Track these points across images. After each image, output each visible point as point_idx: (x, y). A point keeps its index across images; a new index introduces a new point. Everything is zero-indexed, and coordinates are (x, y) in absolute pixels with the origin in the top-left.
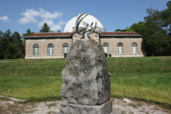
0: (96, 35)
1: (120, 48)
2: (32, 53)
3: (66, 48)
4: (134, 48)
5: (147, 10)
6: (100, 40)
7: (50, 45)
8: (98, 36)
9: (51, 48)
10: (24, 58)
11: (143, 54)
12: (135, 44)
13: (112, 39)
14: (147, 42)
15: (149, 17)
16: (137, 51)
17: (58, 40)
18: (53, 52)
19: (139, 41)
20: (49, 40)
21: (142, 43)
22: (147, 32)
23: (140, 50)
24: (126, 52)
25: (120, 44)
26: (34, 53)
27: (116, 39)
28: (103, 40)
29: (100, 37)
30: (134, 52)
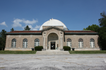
0: (62, 32)
1: (81, 43)
2: (10, 46)
3: (37, 43)
4: (92, 43)
5: (101, 14)
6: (64, 36)
7: (25, 40)
8: (63, 33)
9: (25, 43)
10: (4, 49)
11: (100, 48)
12: (92, 40)
13: (74, 35)
14: (103, 38)
15: (103, 19)
16: (94, 45)
17: (31, 36)
18: (27, 46)
19: (96, 37)
20: (25, 36)
21: (98, 39)
22: (103, 30)
23: (97, 44)
24: (85, 46)
25: (81, 40)
26: (12, 46)
27: (77, 36)
28: (67, 37)
29: (65, 34)
30: (92, 46)
